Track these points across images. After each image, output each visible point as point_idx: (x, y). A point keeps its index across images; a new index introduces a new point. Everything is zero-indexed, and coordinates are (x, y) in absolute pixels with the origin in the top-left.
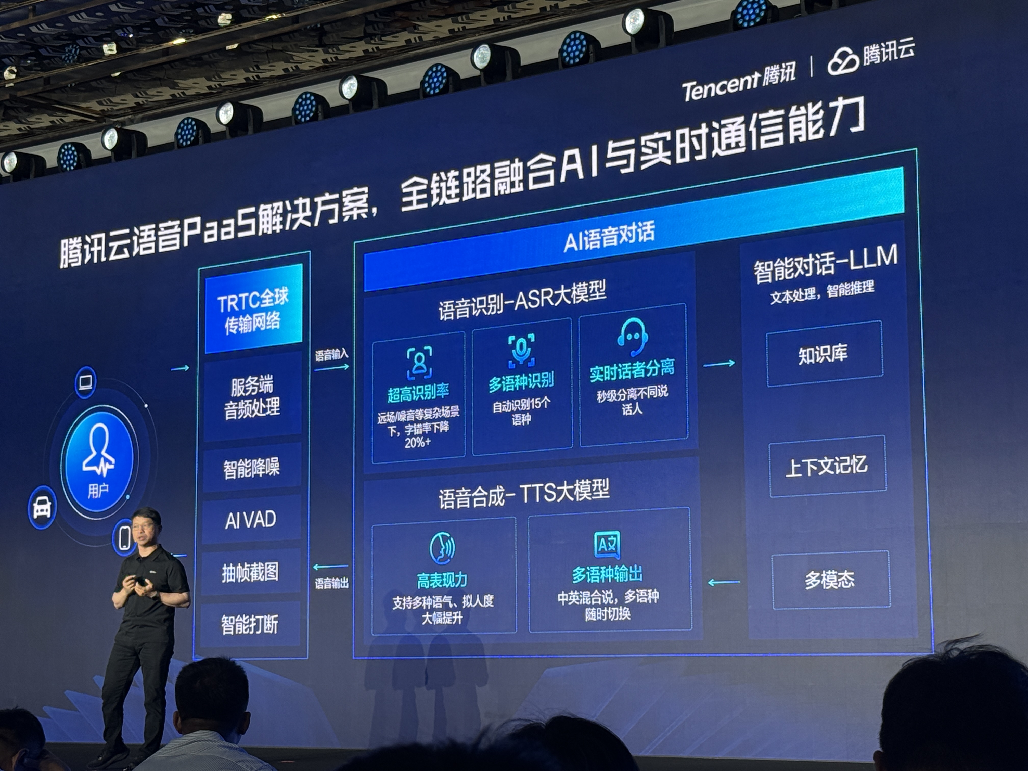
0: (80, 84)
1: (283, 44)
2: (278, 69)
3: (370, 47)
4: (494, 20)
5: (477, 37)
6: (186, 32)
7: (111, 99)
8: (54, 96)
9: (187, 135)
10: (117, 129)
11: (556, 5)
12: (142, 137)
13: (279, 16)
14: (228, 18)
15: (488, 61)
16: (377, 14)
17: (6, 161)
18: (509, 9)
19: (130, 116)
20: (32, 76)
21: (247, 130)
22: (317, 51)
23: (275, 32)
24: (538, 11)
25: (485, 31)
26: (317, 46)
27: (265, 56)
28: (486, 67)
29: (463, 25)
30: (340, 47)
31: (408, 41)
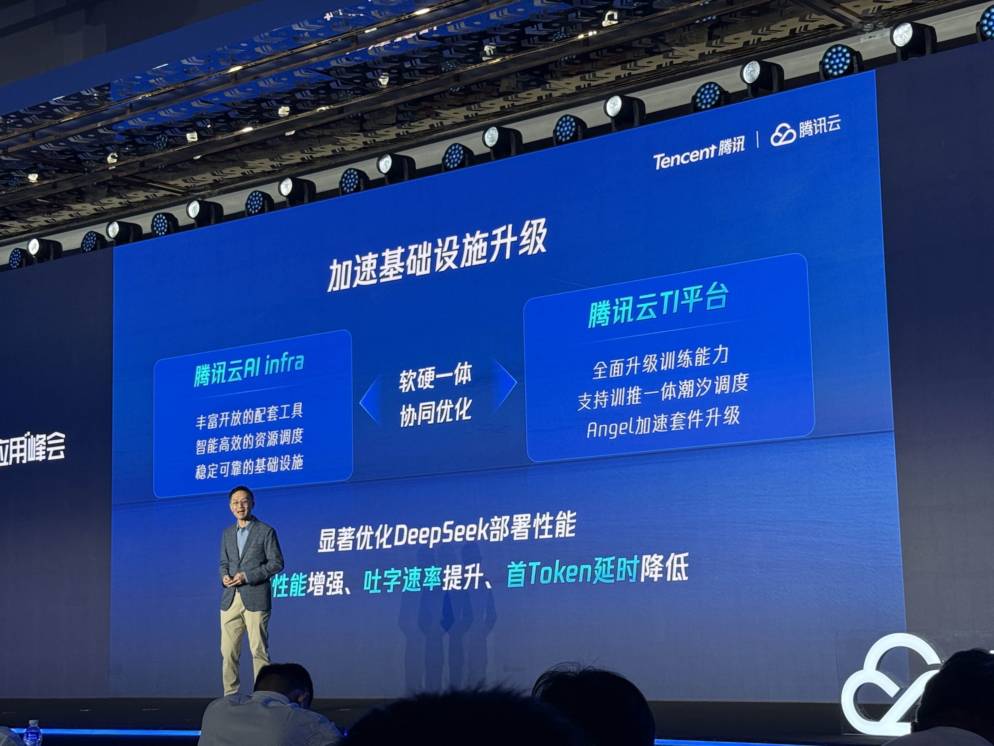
0: (168, 166)
1: (332, 130)
2: (328, 150)
3: (401, 131)
4: (501, 107)
5: (487, 122)
6: (253, 123)
7: (194, 177)
8: (149, 176)
9: (255, 205)
10: (199, 201)
11: (551, 94)
12: (219, 207)
13: (327, 108)
14: (286, 110)
15: (496, 141)
16: (407, 104)
17: (110, 229)
18: (512, 98)
19: (209, 191)
20: (129, 161)
21: (303, 200)
22: (359, 135)
23: (325, 121)
24: (536, 100)
25: (493, 116)
26: (359, 131)
27: (317, 140)
28: (495, 145)
29: (476, 112)
30: (377, 131)
31: (432, 126)
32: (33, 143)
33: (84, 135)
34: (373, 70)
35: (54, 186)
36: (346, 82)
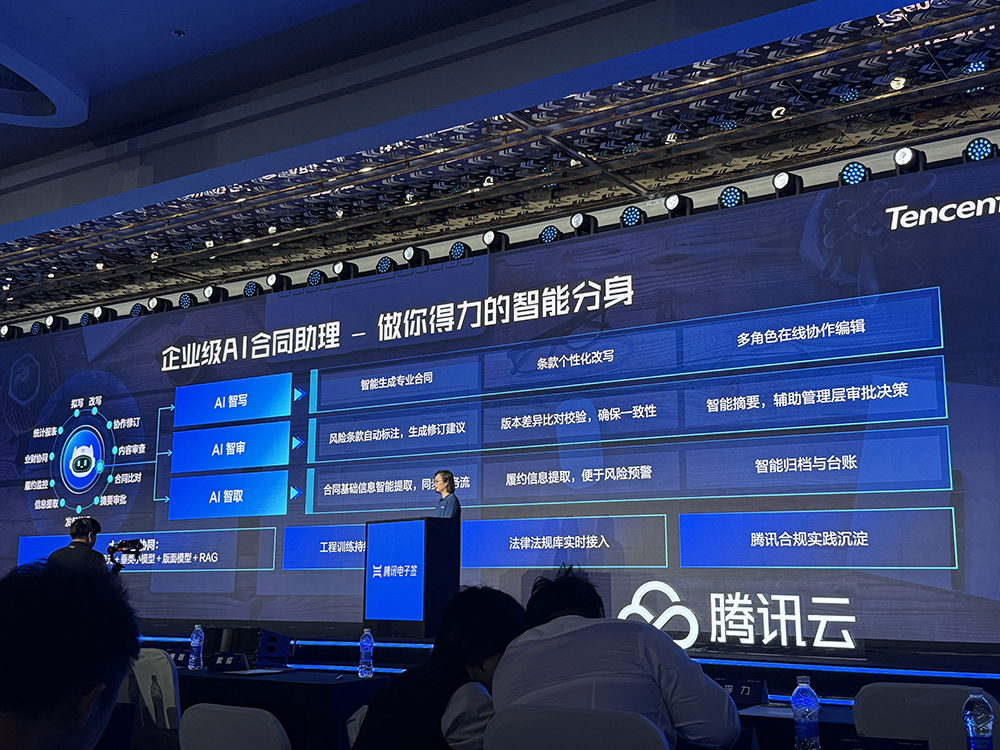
0: (193, 262)
1: (304, 244)
2: (301, 257)
3: (350, 247)
4: (416, 235)
5: (407, 244)
6: (251, 236)
8: (179, 269)
9: (250, 291)
10: (212, 287)
12: (226, 291)
13: (302, 229)
14: (274, 229)
15: (412, 256)
17: (151, 302)
18: (424, 229)
19: (219, 280)
20: (166, 258)
21: (283, 289)
22: (322, 248)
23: (299, 238)
24: (438, 231)
25: (411, 240)
26: (322, 246)
27: (294, 250)
28: (411, 259)
29: (399, 237)
30: (334, 247)
31: (370, 245)
32: (100, 242)
33: (135, 239)
34: (332, 206)
35: (114, 272)
36: (313, 213)
